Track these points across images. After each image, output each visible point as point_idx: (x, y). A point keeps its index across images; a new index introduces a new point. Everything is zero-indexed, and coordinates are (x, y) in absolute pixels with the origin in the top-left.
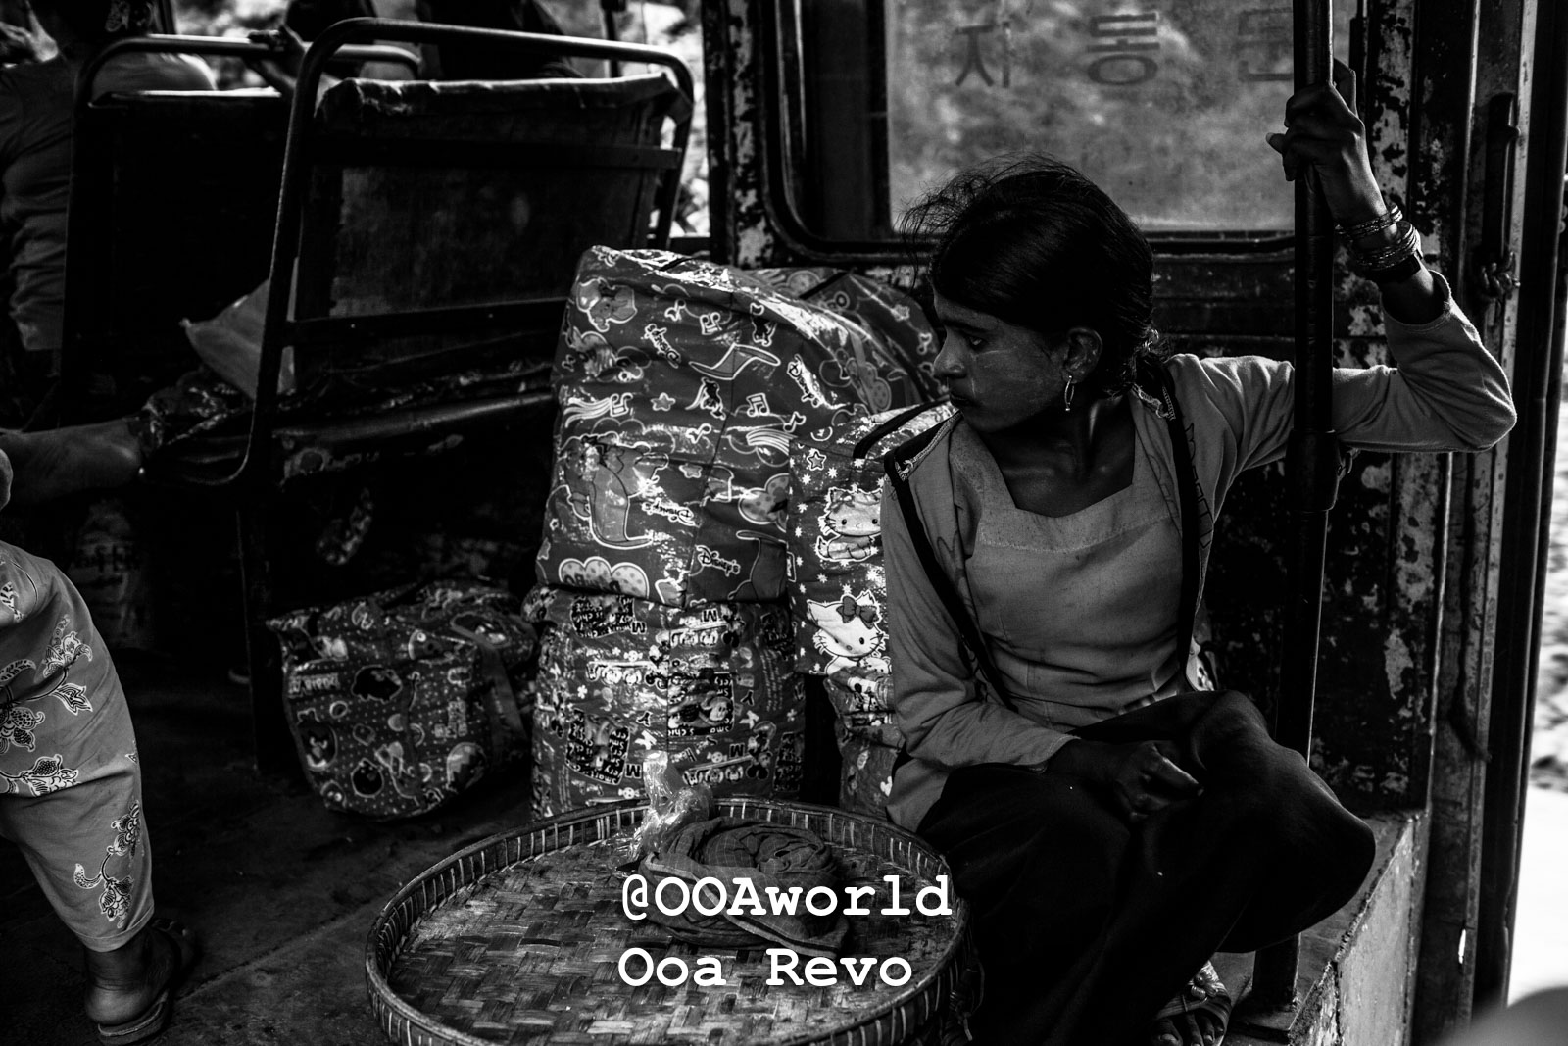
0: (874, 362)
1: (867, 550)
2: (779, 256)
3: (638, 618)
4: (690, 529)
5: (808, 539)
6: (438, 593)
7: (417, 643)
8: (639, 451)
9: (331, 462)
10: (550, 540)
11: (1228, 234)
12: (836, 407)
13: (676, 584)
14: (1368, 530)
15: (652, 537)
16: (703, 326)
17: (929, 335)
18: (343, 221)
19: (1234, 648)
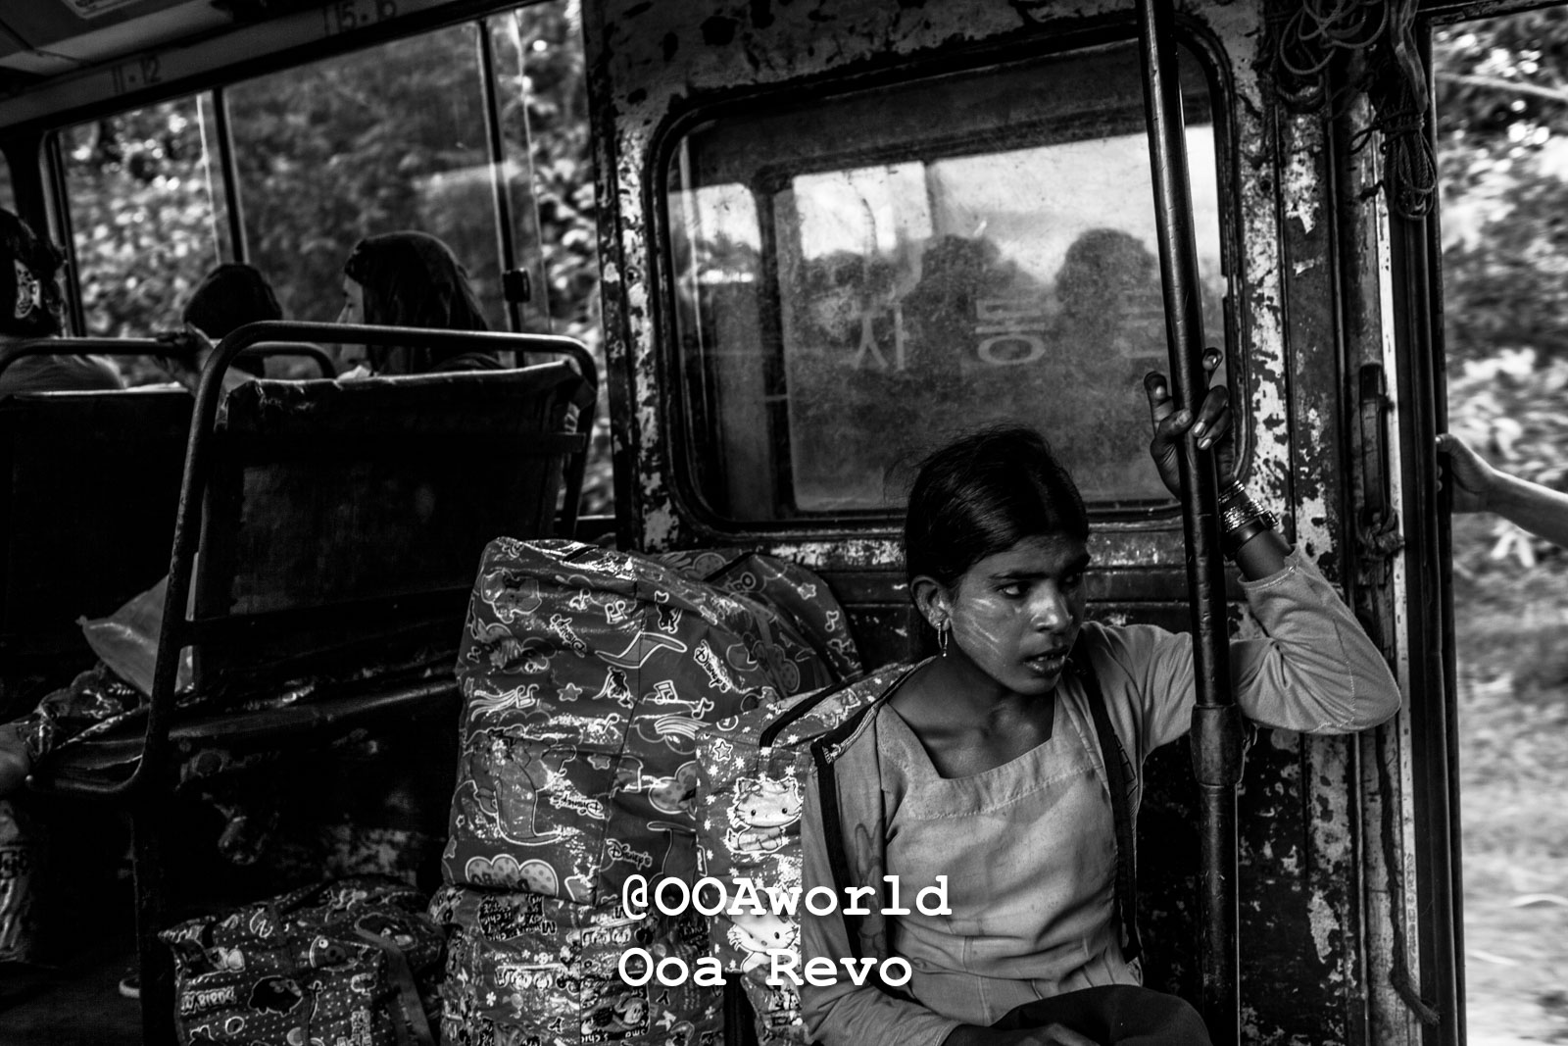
0: (781, 643)
1: (778, 841)
2: (685, 540)
3: (548, 917)
4: (599, 822)
5: (718, 831)
6: (343, 893)
7: (318, 950)
8: (547, 743)
9: (230, 762)
10: (457, 838)
11: (1122, 503)
12: (744, 692)
13: (586, 881)
14: (1282, 791)
15: (560, 833)
16: (608, 615)
17: (837, 613)
18: (244, 519)
19: (1159, 917)
